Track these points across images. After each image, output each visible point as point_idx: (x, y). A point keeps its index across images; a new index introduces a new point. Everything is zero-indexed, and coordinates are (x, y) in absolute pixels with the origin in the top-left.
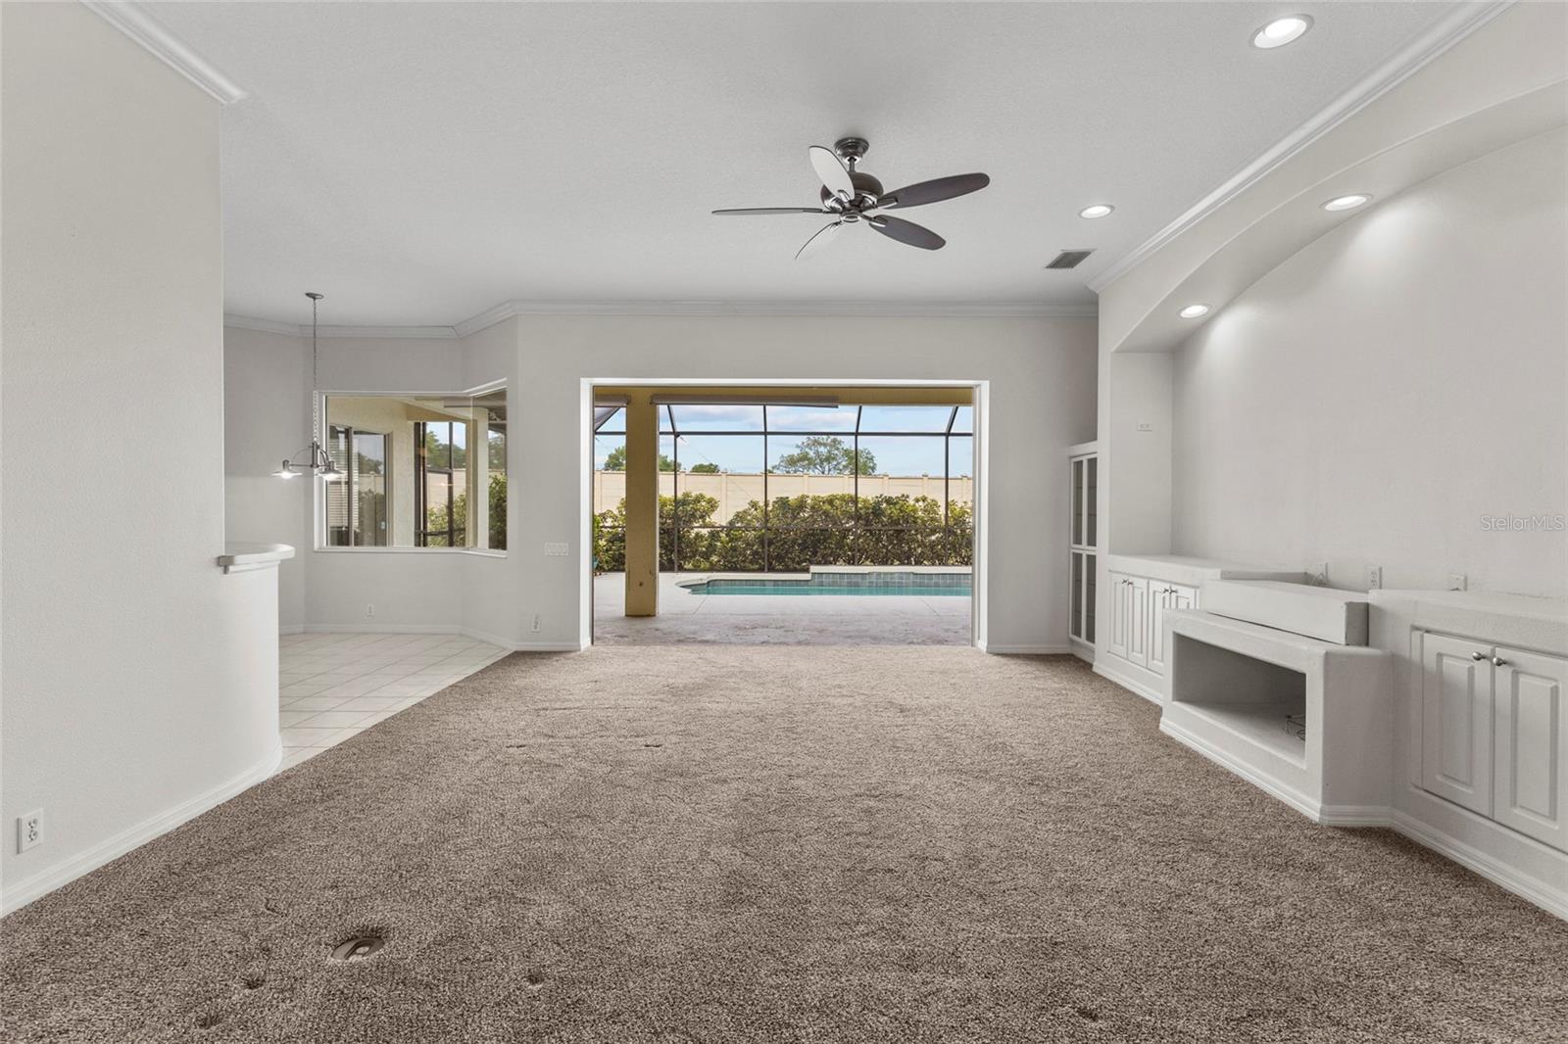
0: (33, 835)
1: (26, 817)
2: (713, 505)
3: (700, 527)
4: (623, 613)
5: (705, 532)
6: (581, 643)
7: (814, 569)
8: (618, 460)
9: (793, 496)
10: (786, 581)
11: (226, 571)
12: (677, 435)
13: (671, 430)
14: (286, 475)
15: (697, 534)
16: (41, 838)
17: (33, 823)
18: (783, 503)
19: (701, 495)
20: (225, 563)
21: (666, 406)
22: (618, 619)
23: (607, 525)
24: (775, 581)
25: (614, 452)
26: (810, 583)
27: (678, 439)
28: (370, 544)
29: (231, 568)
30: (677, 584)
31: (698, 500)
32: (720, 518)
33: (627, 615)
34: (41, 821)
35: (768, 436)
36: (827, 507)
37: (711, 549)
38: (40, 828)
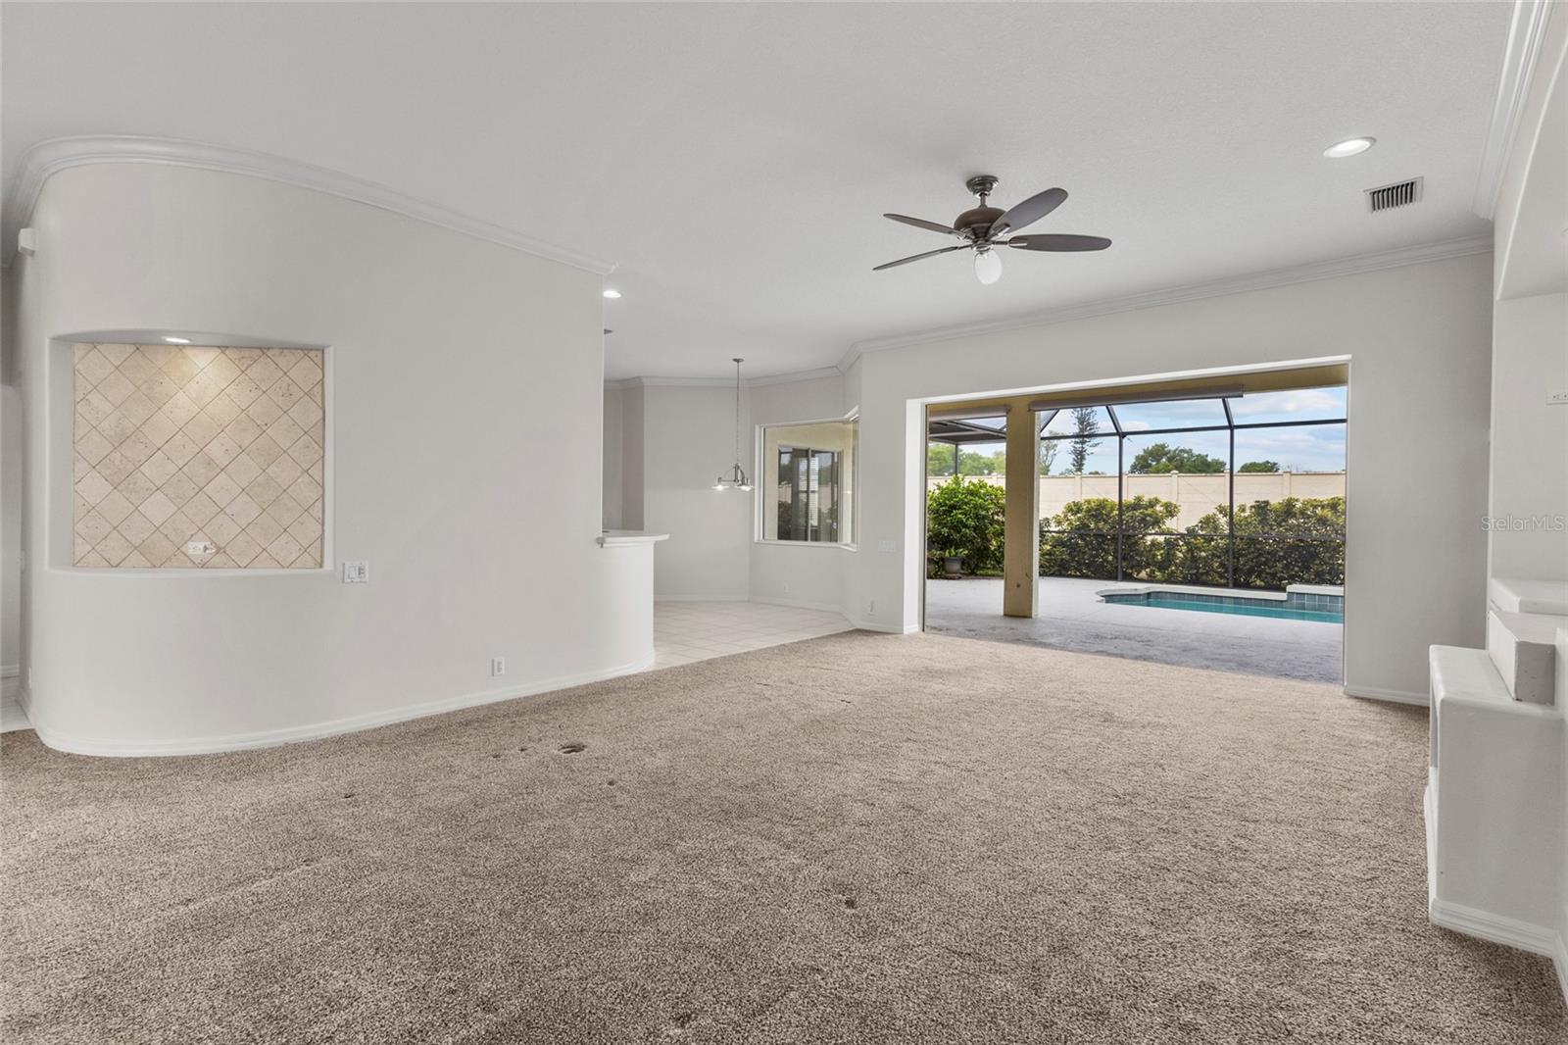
0: (499, 669)
1: (496, 660)
2: (1171, 510)
3: (1156, 534)
4: (1001, 612)
5: (1161, 539)
6: (905, 628)
7: (1296, 588)
8: (1146, 461)
9: (1276, 500)
10: (1251, 599)
11: (602, 546)
12: (1122, 435)
13: (1115, 431)
14: (720, 488)
15: (1153, 542)
16: (503, 672)
17: (499, 663)
18: (1262, 508)
19: (1156, 499)
20: (601, 542)
21: (1105, 407)
22: (995, 617)
23: (1051, 529)
24: (1234, 598)
25: (1142, 453)
26: (1284, 604)
27: (1125, 440)
28: (826, 540)
29: (604, 545)
30: (1097, 593)
31: (1152, 504)
32: (1178, 525)
33: (1005, 615)
34: (503, 663)
35: (1236, 431)
36: (1328, 513)
37: (1169, 558)
38: (503, 666)
